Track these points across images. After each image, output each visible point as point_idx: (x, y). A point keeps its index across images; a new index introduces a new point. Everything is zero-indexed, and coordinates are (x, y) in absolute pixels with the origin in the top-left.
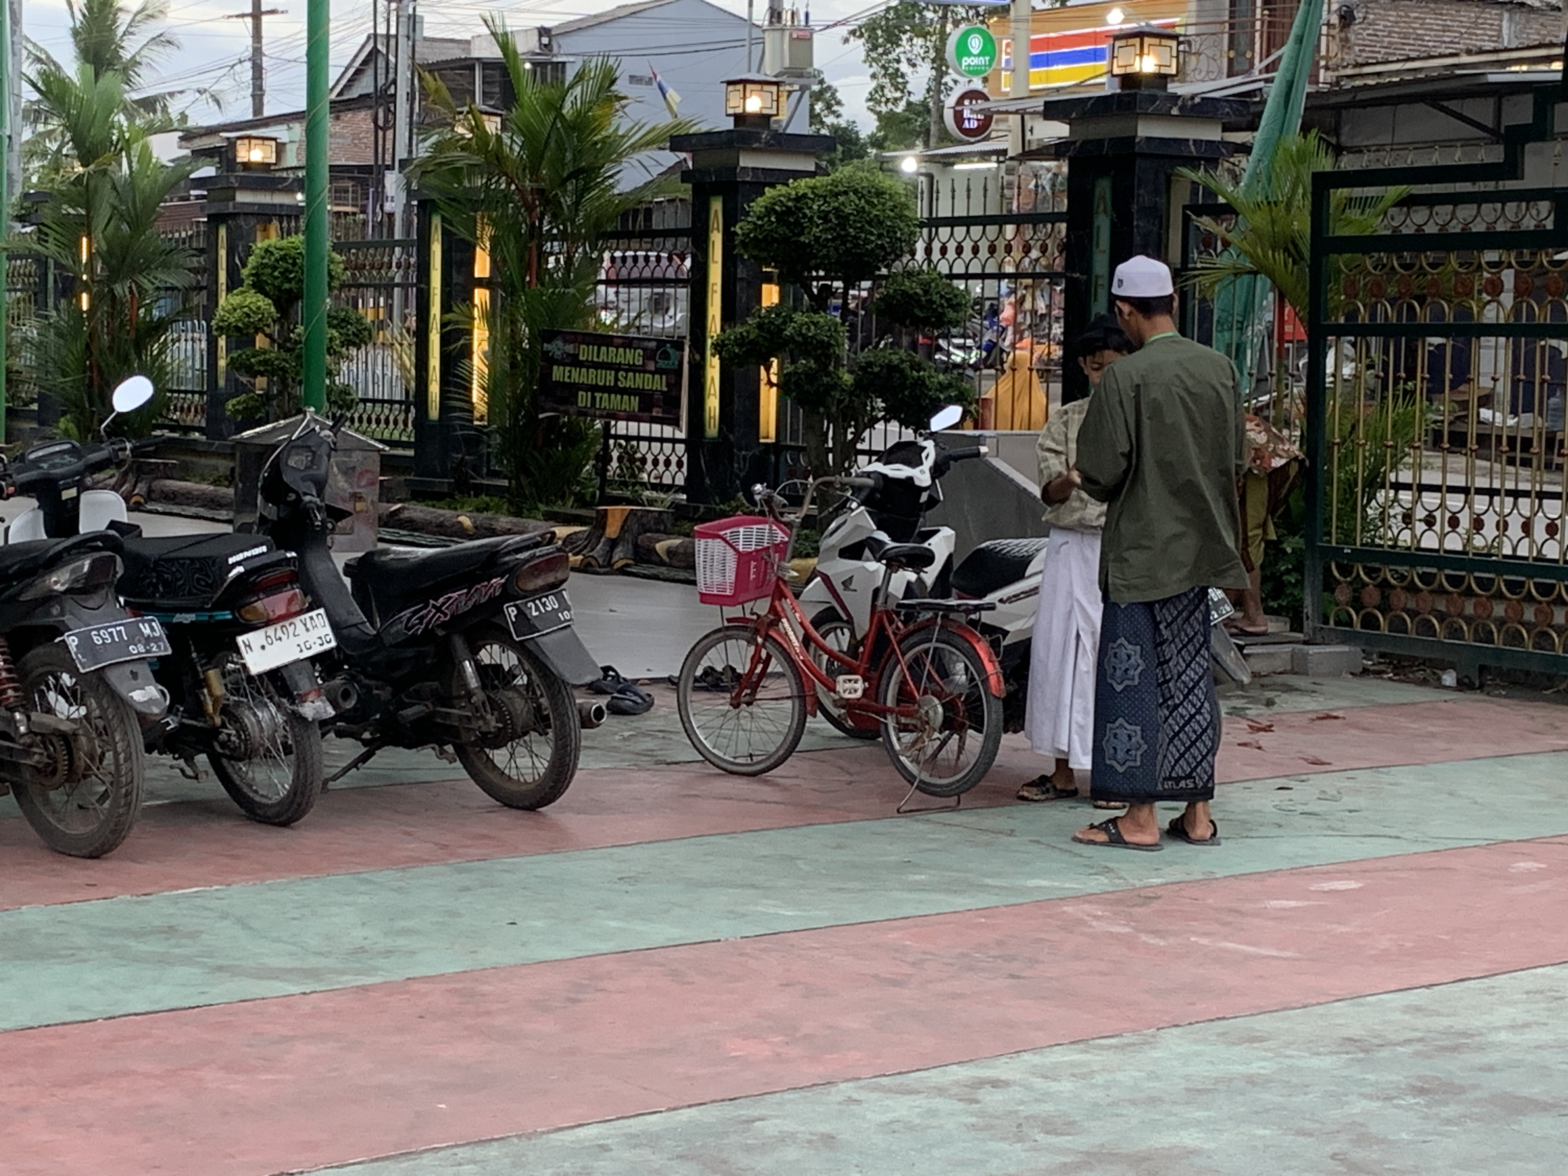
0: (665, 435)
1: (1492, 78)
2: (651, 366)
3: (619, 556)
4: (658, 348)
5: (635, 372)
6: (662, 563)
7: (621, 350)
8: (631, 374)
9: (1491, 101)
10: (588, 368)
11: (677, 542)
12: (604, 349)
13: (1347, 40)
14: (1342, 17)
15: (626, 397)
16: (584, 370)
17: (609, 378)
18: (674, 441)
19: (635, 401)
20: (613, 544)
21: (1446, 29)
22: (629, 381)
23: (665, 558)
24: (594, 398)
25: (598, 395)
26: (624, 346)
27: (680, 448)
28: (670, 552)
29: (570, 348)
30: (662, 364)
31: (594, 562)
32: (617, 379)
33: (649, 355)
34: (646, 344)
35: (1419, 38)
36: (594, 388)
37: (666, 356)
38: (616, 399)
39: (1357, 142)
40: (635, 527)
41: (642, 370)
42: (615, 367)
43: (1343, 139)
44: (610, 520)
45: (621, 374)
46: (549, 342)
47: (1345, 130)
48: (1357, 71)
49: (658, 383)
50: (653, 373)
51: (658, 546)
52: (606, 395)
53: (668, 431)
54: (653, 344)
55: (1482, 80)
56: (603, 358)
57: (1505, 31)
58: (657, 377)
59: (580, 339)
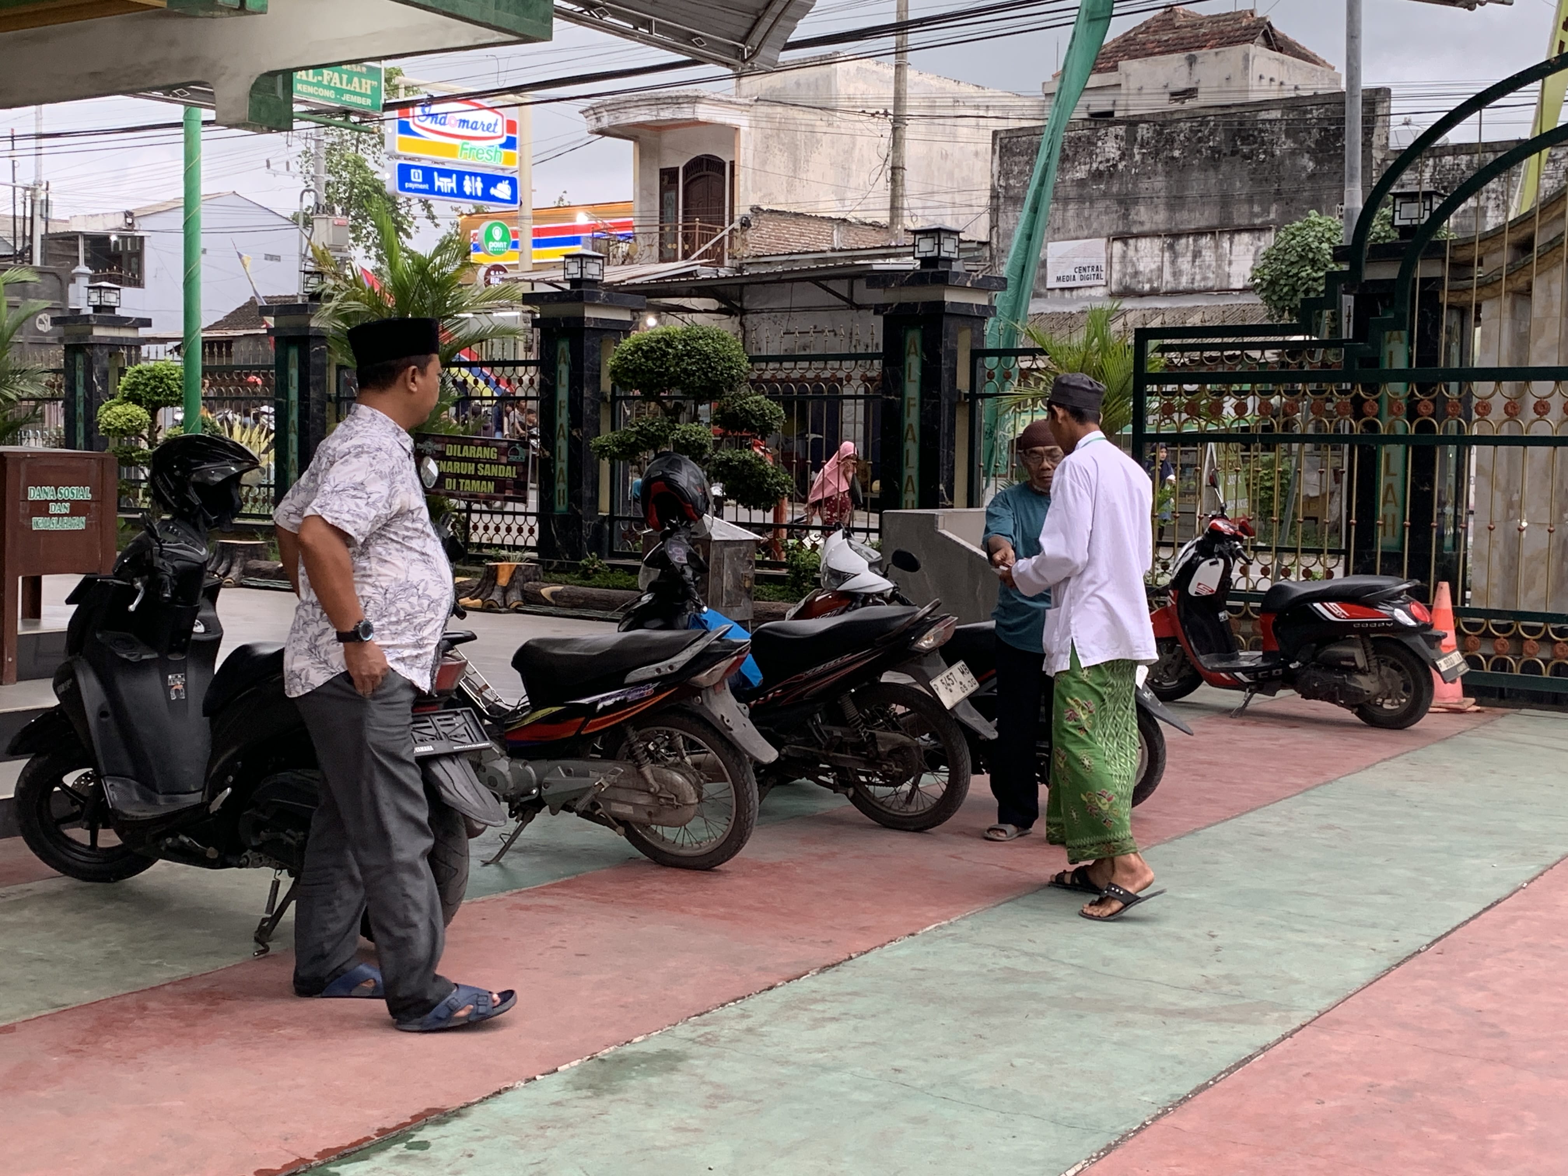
0: (517, 510)
1: (875, 267)
2: (504, 460)
3: (514, 598)
4: (509, 447)
5: (491, 464)
6: (548, 604)
7: (480, 448)
8: (487, 466)
9: (846, 281)
10: (453, 461)
11: (559, 588)
12: (466, 447)
13: (745, 240)
14: (743, 225)
15: (484, 483)
16: (450, 463)
17: (470, 468)
18: (526, 514)
19: (491, 486)
20: (505, 590)
21: (802, 235)
22: (486, 470)
23: (550, 599)
24: (458, 483)
25: (462, 481)
26: (483, 445)
27: (532, 520)
28: (554, 595)
29: (439, 447)
30: (513, 458)
31: (494, 604)
32: (476, 469)
33: (502, 452)
34: (500, 444)
35: (786, 240)
36: (458, 476)
37: (515, 452)
38: (476, 484)
39: (756, 306)
40: (521, 578)
41: (497, 463)
42: (476, 461)
43: (745, 304)
44: (501, 573)
45: (480, 466)
46: (422, 443)
47: (746, 298)
48: (755, 260)
49: (510, 473)
50: (506, 465)
51: (543, 591)
52: (468, 482)
53: (520, 507)
54: (505, 444)
55: (869, 268)
56: (465, 454)
57: (835, 237)
58: (509, 468)
59: (447, 440)
